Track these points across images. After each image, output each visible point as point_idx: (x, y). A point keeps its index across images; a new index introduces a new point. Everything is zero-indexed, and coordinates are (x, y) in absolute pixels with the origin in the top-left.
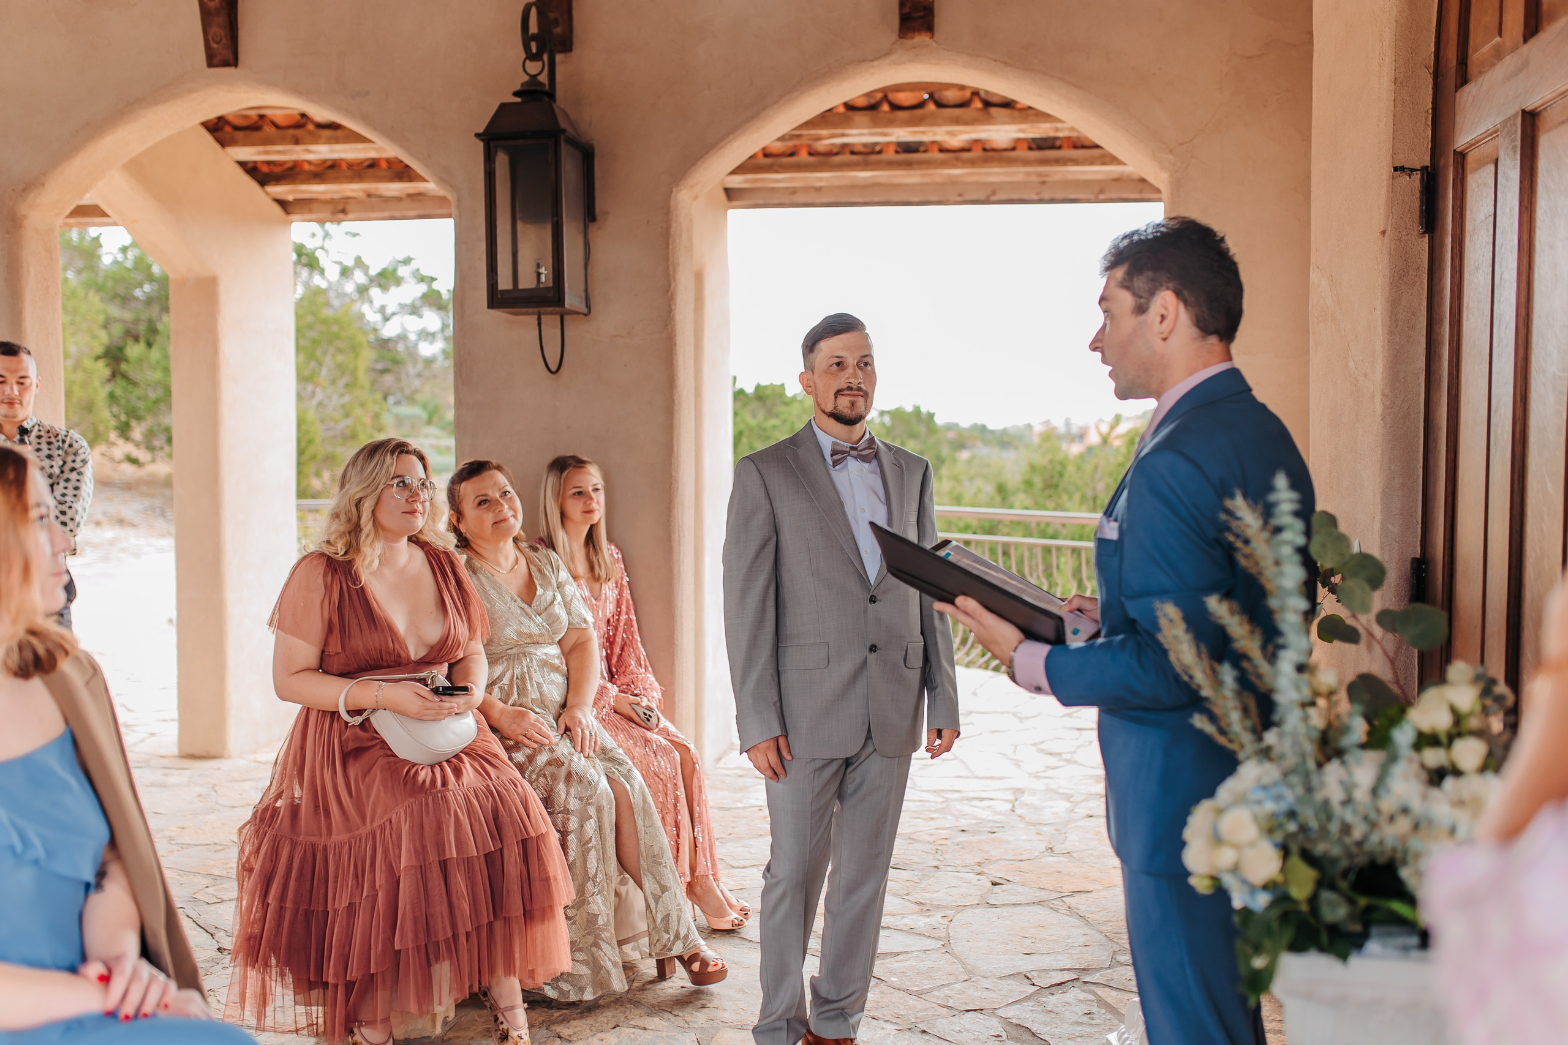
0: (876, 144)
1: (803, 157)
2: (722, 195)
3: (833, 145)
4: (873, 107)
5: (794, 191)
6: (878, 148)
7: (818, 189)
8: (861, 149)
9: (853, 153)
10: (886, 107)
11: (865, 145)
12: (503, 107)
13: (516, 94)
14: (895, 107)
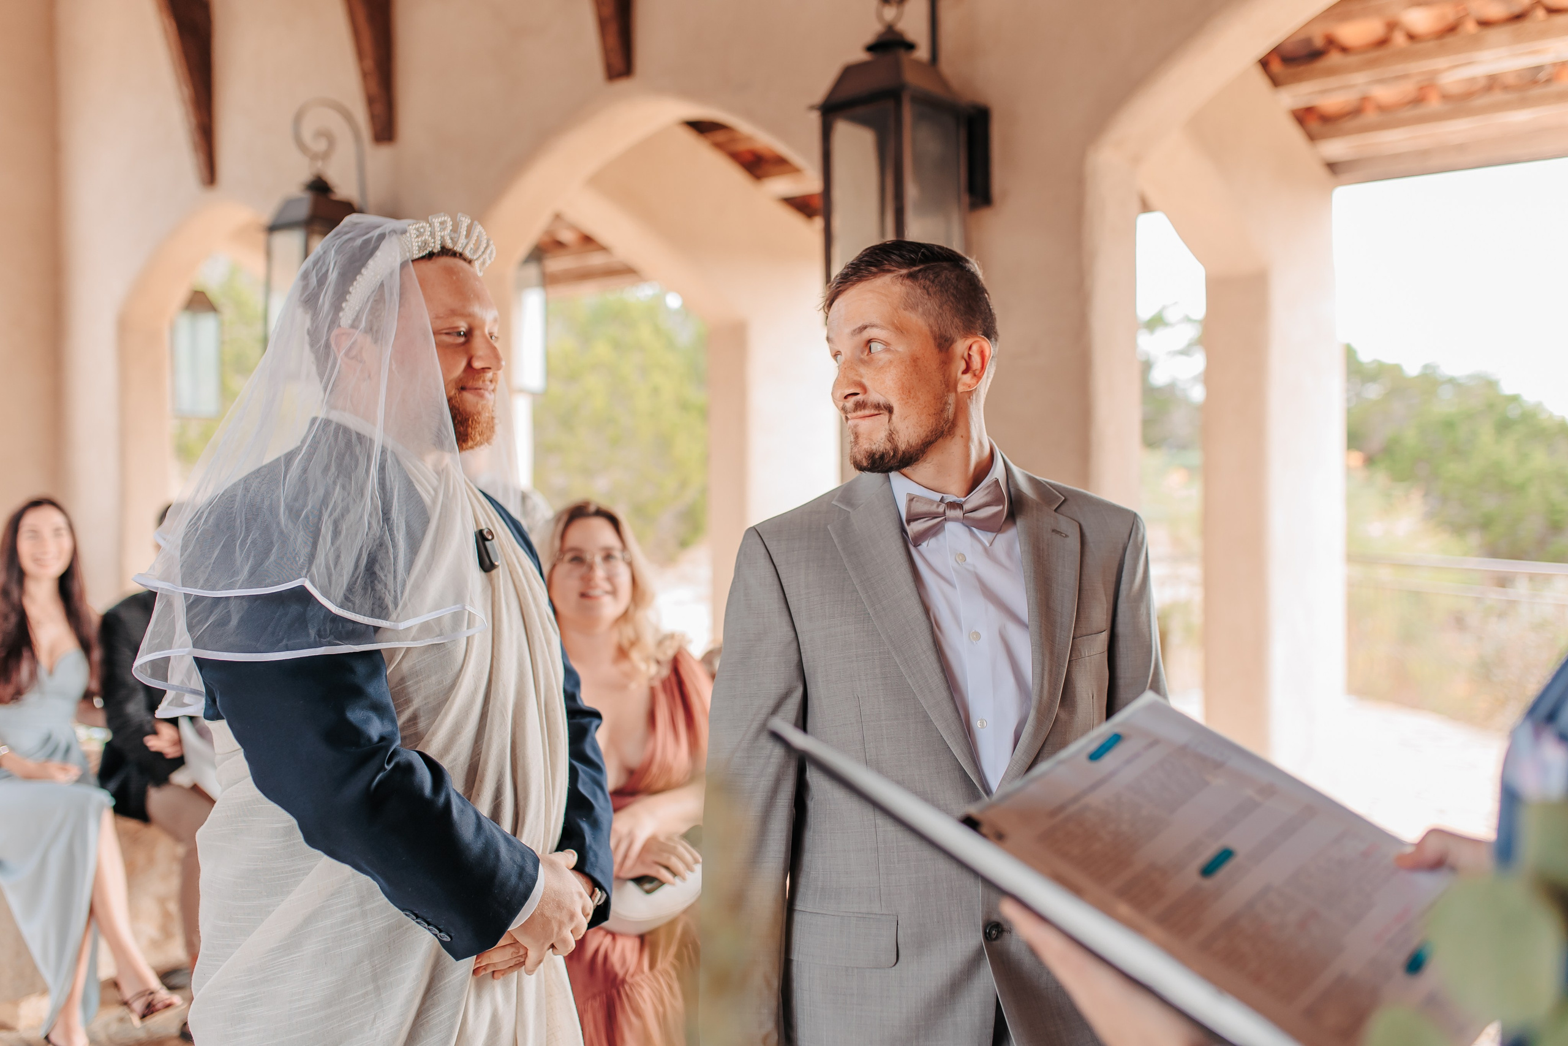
0: (1539, 68)
1: (1434, 104)
2: (1323, 173)
3: (1472, 80)
4: (1518, 17)
5: (1424, 153)
6: (1542, 76)
7: (1461, 148)
8: (1511, 80)
9: (1506, 88)
10: (1540, 13)
11: (1520, 73)
12: (849, 72)
13: (871, 48)
14: (1552, 11)
